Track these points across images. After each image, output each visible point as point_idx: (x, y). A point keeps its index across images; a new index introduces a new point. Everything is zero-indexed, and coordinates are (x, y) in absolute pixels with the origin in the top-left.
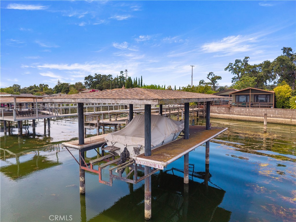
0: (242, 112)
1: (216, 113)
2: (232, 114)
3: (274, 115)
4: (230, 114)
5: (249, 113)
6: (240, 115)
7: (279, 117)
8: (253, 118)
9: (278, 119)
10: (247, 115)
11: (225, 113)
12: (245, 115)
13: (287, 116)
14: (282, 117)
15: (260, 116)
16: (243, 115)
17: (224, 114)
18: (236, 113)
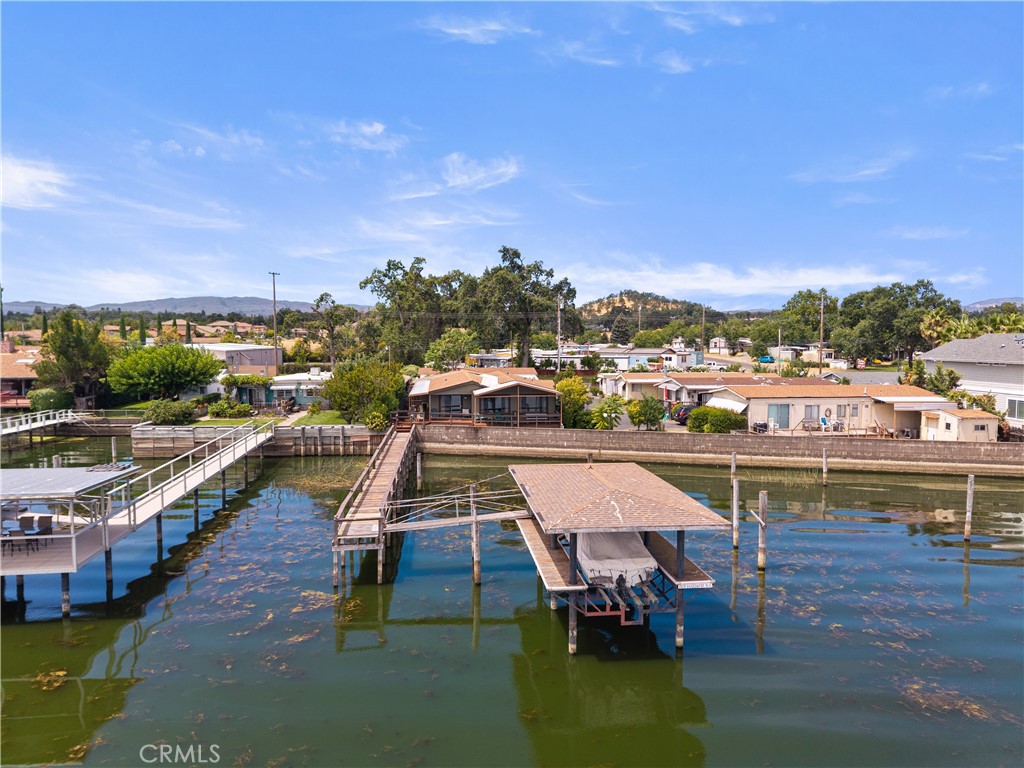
0: (507, 438)
1: (443, 441)
2: (484, 443)
3: (570, 444)
4: (479, 444)
5: (521, 440)
6: (502, 445)
7: (579, 447)
8: (529, 451)
9: (577, 450)
10: (517, 445)
11: (466, 440)
12: (513, 445)
13: (592, 445)
14: (583, 447)
15: (544, 446)
16: (508, 445)
17: (463, 443)
18: (492, 441)
